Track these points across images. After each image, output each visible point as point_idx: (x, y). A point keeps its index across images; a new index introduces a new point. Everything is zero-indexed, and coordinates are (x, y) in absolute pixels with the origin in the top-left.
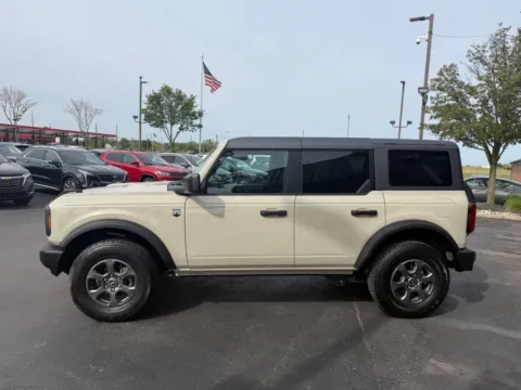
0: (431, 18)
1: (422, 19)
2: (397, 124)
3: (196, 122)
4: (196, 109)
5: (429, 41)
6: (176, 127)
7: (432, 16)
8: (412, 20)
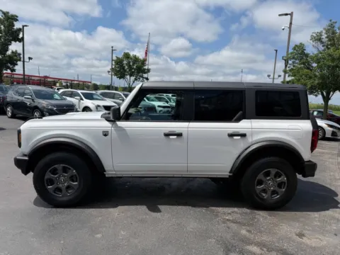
0: (291, 14)
1: (286, 14)
2: (272, 76)
3: (145, 75)
4: (146, 67)
5: (290, 28)
6: (133, 78)
7: (292, 13)
8: (280, 15)
